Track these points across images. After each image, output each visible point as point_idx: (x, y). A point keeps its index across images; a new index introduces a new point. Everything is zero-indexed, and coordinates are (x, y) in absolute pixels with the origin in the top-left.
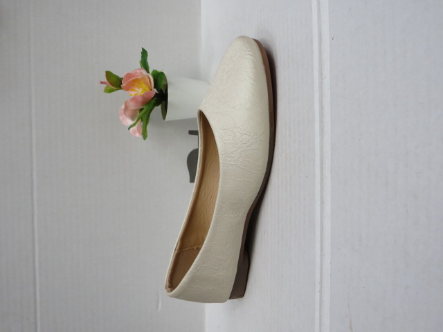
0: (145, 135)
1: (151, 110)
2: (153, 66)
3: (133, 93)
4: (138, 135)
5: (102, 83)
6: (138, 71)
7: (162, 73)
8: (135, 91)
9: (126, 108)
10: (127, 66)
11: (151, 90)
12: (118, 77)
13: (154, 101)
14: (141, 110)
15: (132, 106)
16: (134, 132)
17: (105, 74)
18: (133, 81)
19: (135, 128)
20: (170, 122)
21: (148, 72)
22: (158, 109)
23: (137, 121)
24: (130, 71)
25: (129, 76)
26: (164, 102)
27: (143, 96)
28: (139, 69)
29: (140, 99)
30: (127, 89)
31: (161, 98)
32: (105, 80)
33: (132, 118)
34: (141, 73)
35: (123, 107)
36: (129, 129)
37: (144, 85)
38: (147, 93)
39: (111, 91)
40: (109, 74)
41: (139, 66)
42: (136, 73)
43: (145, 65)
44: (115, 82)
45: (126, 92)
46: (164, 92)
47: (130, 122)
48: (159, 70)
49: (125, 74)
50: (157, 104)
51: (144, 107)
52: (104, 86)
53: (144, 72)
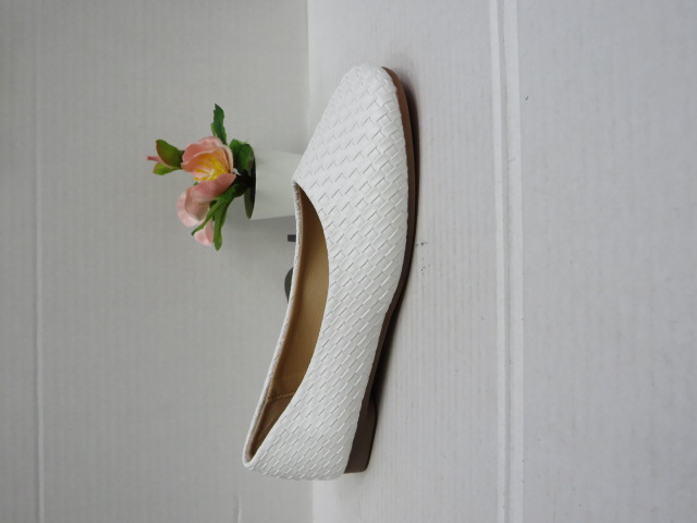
0: (218, 243)
1: (228, 205)
2: (232, 134)
3: (199, 176)
4: (207, 242)
5: (150, 158)
6: (208, 141)
7: (248, 146)
8: (204, 172)
9: (189, 201)
10: (191, 132)
11: (229, 172)
12: (175, 149)
13: (233, 190)
14: (213, 203)
15: (199, 197)
16: (201, 238)
17: (155, 144)
18: (199, 158)
19: (203, 231)
20: (258, 222)
21: (224, 142)
22: (240, 201)
23: (207, 220)
24: (196, 141)
25: (194, 148)
26: (249, 190)
27: (216, 182)
28: (210, 138)
29: (212, 187)
30: (191, 169)
31: (244, 182)
32: (155, 154)
33: (199, 216)
34: (213, 144)
35: (184, 196)
36: (193, 234)
37: (218, 164)
38: (222, 178)
39: (164, 172)
40: (161, 145)
41: (209, 132)
42: (205, 143)
43: (219, 130)
44: (171, 158)
45: (189, 174)
46: (250, 174)
47: (194, 222)
48: (242, 140)
49: (188, 145)
50: (238, 194)
51: (217, 199)
52: (153, 163)
53: (218, 143)
